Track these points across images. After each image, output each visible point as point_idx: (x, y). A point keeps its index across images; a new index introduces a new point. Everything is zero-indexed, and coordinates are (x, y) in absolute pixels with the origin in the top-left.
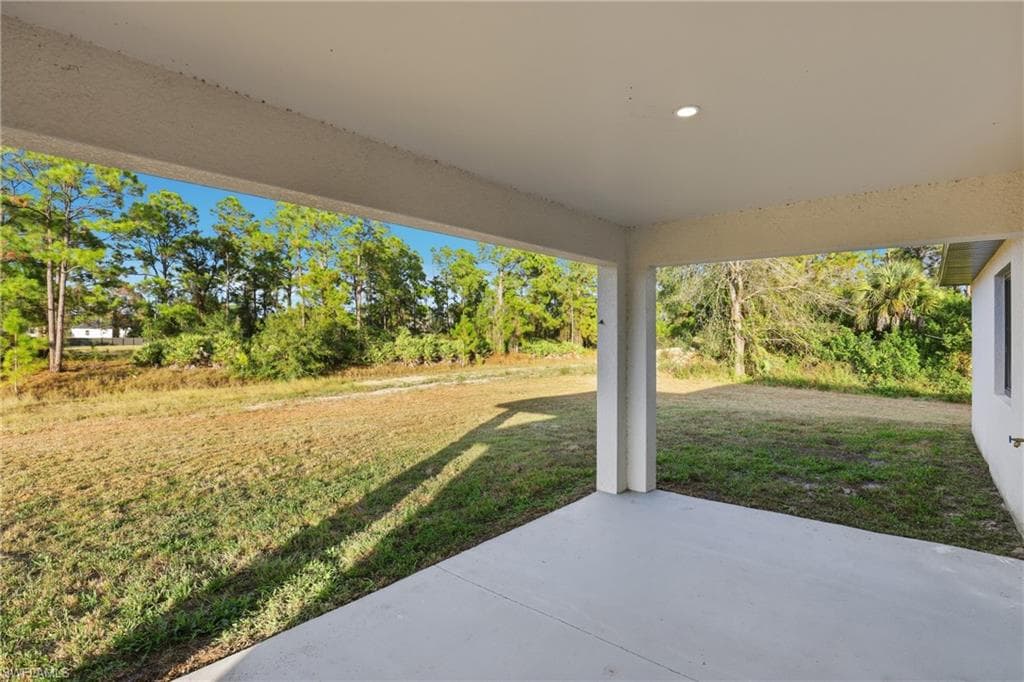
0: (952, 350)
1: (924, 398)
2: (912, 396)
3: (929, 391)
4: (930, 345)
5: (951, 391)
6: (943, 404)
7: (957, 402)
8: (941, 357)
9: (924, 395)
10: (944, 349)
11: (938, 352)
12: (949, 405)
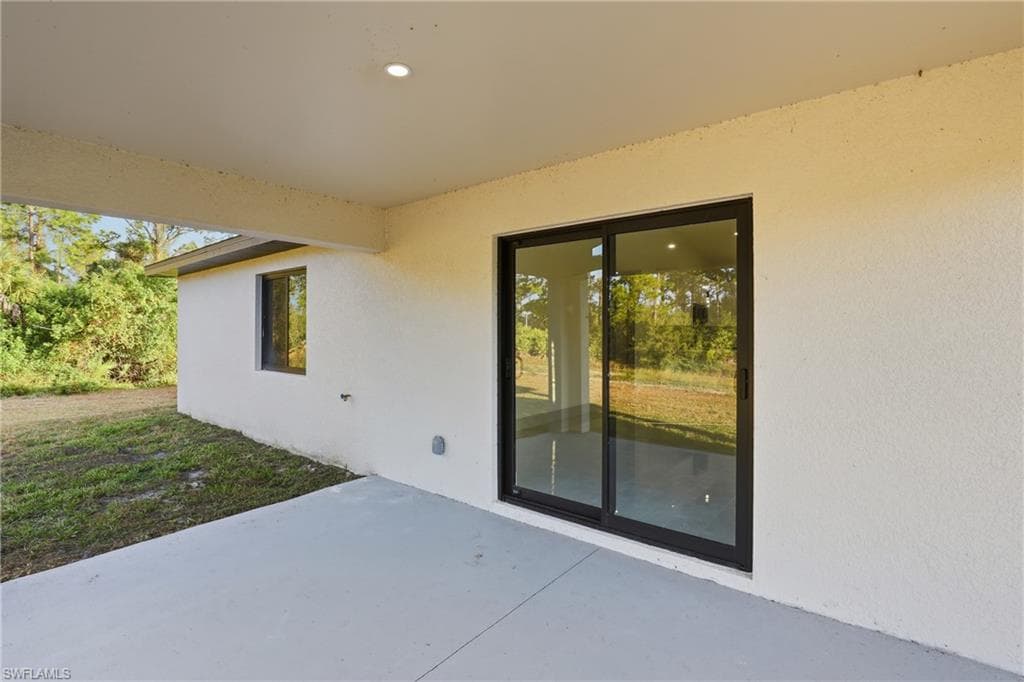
0: (60, 341)
1: (34, 395)
2: (19, 394)
3: (39, 385)
4: (32, 337)
5: (63, 383)
6: (58, 398)
7: (70, 394)
8: (51, 348)
9: (34, 391)
10: (51, 340)
11: (45, 344)
12: (64, 398)
